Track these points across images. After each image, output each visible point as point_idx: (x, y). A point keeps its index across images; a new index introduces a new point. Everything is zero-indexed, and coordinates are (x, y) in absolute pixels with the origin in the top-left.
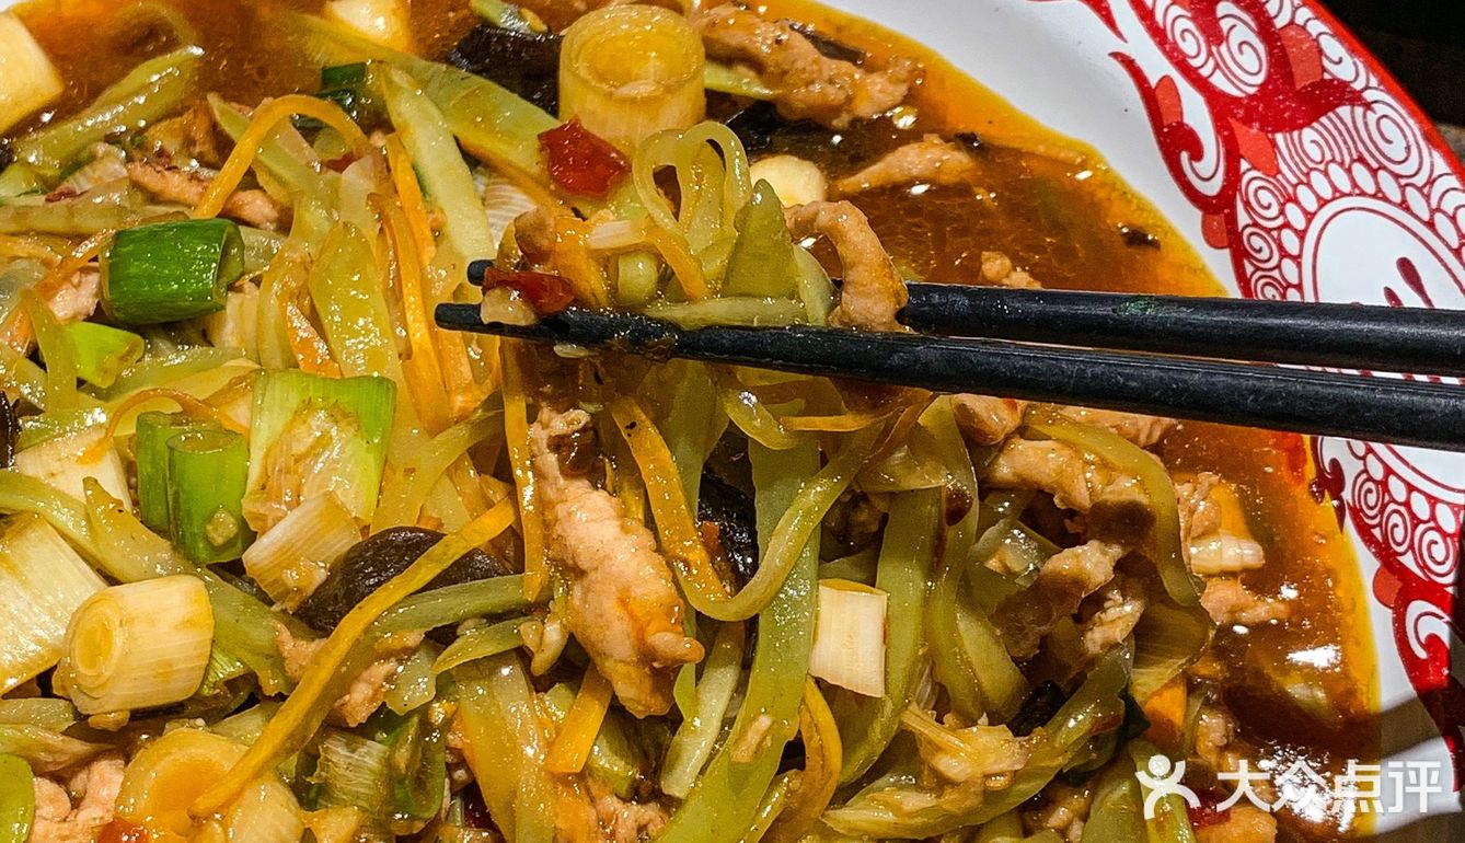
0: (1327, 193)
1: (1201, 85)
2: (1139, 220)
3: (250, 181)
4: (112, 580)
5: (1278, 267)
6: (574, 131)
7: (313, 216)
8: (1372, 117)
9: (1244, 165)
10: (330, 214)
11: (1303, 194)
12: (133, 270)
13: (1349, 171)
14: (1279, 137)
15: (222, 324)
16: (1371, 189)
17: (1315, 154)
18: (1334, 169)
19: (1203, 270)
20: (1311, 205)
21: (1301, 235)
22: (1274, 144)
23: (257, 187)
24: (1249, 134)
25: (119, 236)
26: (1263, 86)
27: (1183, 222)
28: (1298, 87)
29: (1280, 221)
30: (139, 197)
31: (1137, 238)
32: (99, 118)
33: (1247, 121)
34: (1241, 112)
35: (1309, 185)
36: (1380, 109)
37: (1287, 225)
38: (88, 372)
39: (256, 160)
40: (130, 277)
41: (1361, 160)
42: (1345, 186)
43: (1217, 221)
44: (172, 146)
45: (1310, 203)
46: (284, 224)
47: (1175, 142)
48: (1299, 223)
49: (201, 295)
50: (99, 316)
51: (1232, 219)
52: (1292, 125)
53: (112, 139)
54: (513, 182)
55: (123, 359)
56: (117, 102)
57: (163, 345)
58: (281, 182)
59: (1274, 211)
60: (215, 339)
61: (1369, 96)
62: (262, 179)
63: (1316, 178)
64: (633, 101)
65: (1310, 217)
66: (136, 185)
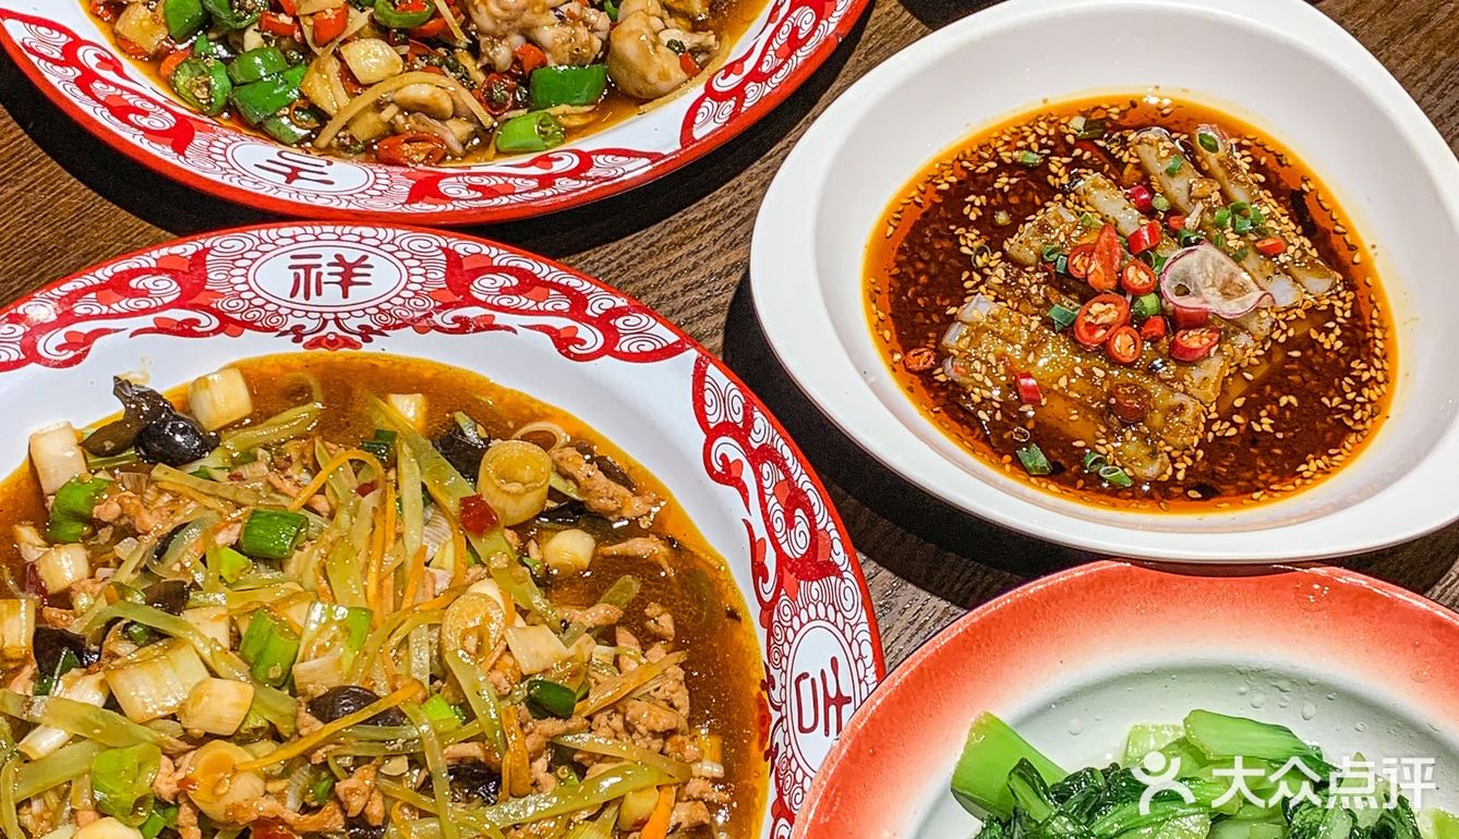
0: (813, 616)
1: (777, 546)
2: (735, 605)
3: (321, 491)
4: (214, 674)
5: (782, 645)
6: (477, 498)
7: (343, 517)
8: (843, 586)
9: (783, 592)
10: (351, 518)
11: (803, 614)
12: (255, 532)
13: (826, 608)
14: (802, 583)
15: (289, 564)
16: (832, 620)
17: (815, 595)
18: (820, 606)
19: (755, 636)
20: (804, 620)
21: (796, 633)
22: (799, 586)
23: (324, 494)
24: (790, 577)
25: (254, 512)
26: (803, 556)
27: (753, 610)
28: (819, 560)
29: (789, 624)
30: (270, 488)
31: (733, 615)
32: (263, 432)
33: (791, 571)
34: (790, 566)
35: (807, 610)
36: (848, 583)
37: (791, 626)
38: (225, 573)
39: (327, 481)
40: (252, 535)
41: (833, 605)
42: (822, 615)
43: (766, 614)
44: (295, 456)
45: (804, 619)
46: (332, 516)
47: (759, 571)
48: (797, 627)
49: (282, 551)
50: (236, 547)
51: (771, 615)
52: (810, 579)
53: (266, 447)
54: (445, 516)
55: (242, 571)
56: (275, 425)
57: (261, 566)
58: (336, 495)
59: (788, 618)
60: (285, 568)
61: (846, 575)
62: (328, 491)
63: (811, 607)
64: (508, 493)
65: (802, 625)
66: (269, 483)
